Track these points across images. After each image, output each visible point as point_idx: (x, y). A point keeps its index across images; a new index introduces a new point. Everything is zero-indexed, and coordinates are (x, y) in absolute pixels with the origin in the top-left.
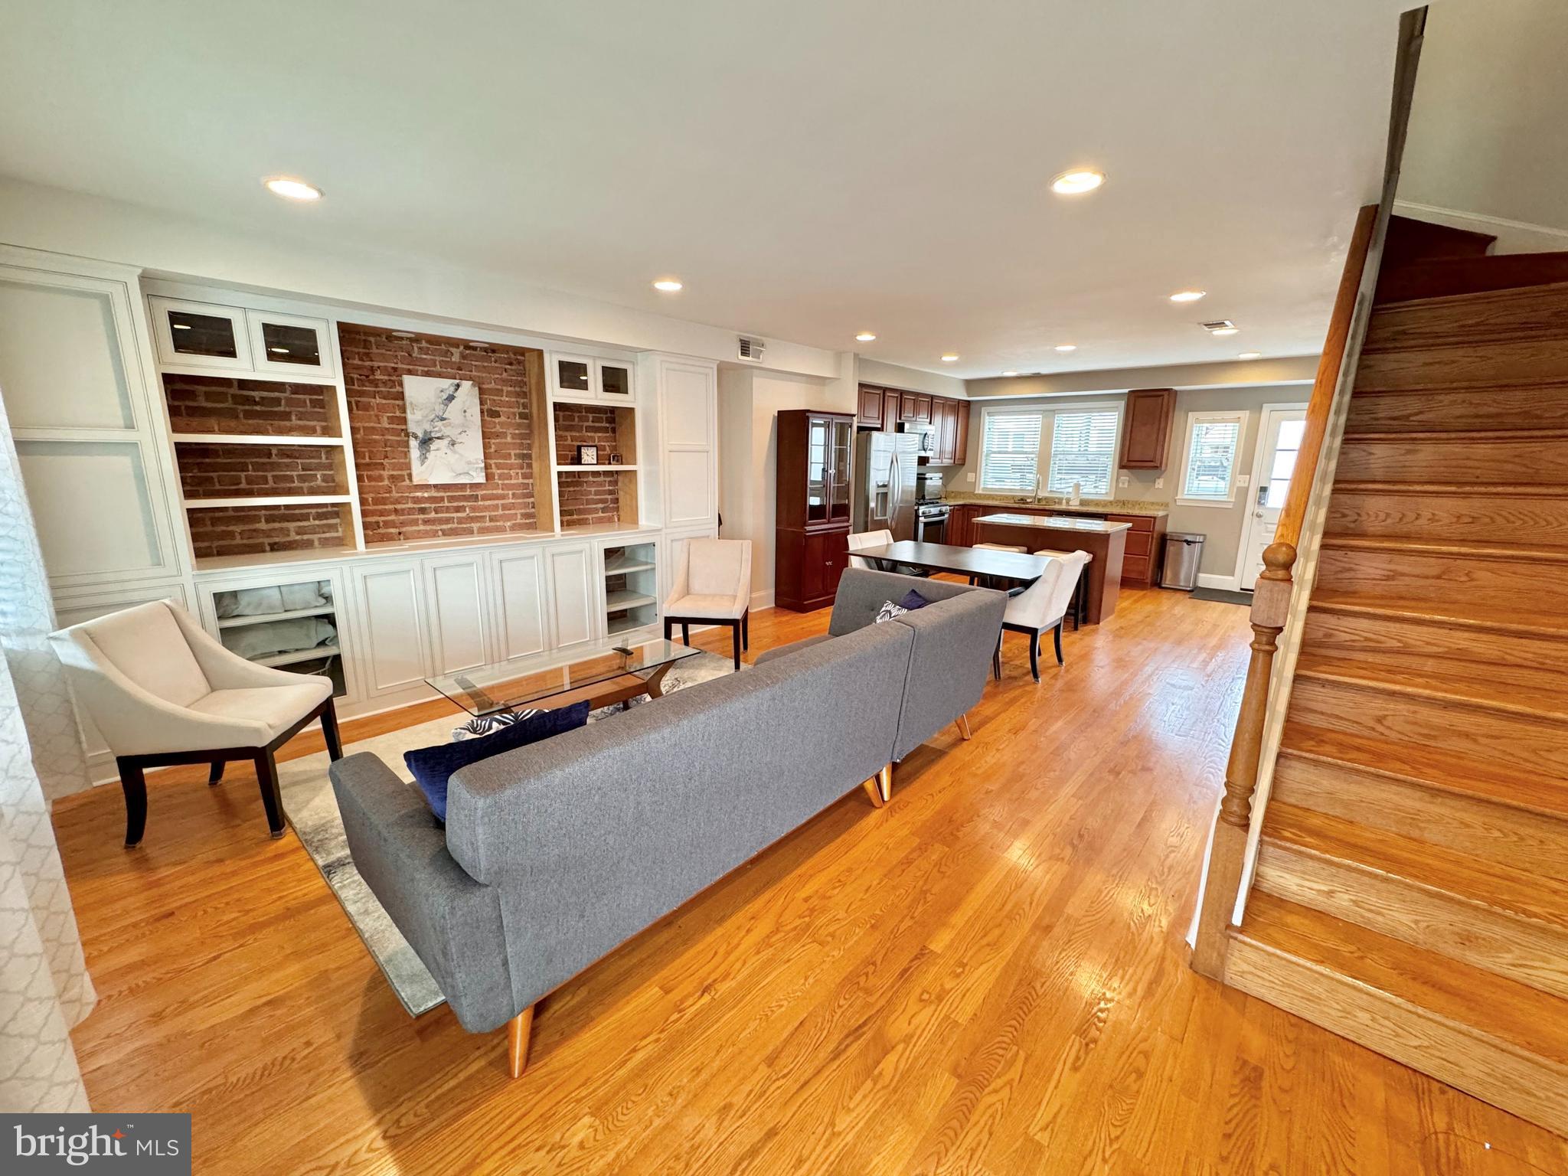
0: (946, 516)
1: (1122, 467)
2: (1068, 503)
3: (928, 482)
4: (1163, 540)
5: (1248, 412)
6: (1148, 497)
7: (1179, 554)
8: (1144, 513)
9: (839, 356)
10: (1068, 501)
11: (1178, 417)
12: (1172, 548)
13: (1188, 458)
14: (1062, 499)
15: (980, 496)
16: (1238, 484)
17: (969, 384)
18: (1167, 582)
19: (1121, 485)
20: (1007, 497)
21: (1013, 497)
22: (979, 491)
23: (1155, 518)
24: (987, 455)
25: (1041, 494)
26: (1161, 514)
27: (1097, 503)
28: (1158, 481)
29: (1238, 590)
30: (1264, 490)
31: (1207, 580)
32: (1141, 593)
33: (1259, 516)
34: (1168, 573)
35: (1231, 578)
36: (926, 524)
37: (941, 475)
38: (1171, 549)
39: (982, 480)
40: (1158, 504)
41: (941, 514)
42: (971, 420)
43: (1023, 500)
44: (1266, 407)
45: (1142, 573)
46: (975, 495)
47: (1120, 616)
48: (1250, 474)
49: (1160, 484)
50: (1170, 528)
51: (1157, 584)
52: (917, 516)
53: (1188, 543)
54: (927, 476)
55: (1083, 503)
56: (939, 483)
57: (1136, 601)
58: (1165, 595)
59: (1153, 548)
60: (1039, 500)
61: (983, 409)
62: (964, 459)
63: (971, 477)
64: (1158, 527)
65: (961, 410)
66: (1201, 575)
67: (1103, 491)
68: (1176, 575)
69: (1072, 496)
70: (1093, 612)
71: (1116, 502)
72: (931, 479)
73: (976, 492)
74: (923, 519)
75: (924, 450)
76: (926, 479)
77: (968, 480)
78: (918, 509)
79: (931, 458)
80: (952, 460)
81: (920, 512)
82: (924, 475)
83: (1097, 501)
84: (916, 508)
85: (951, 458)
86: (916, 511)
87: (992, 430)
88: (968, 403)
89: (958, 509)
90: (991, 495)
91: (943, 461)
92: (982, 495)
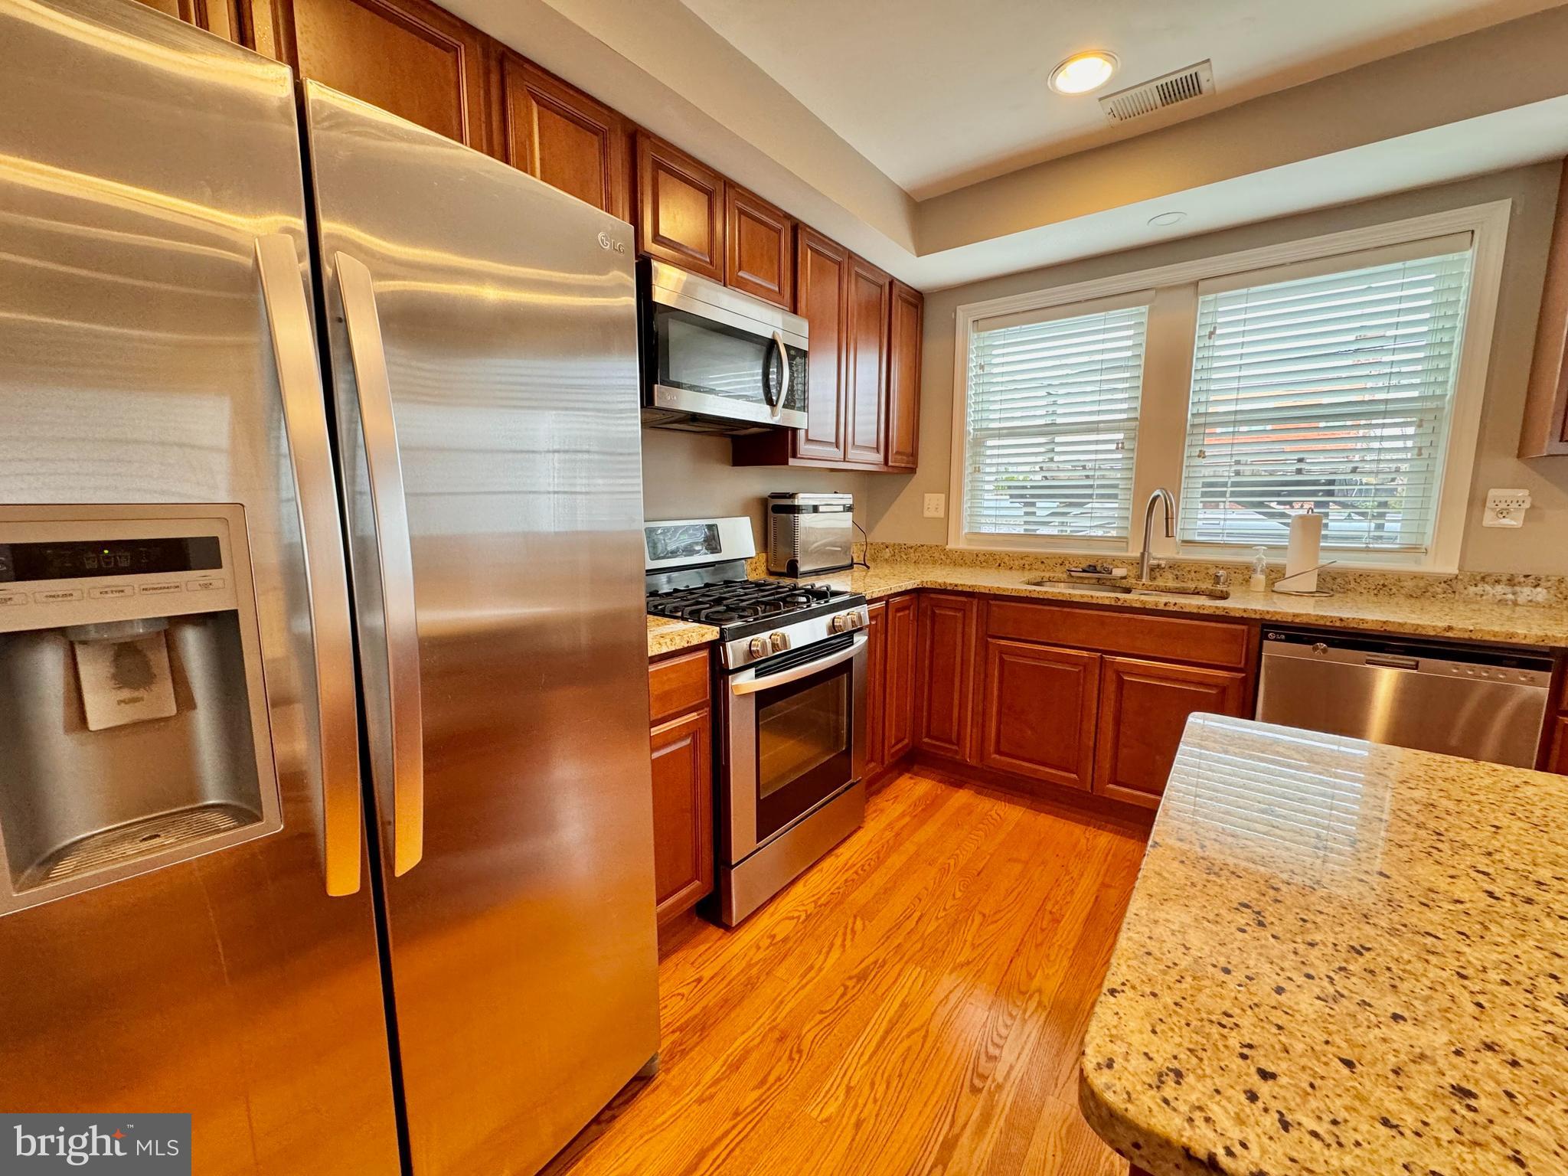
0: (860, 640)
3: (804, 520)
10: (1274, 578)
14: (1247, 571)
15: (960, 560)
20: (1042, 560)
21: (1063, 561)
22: (956, 543)
24: (979, 442)
27: (1382, 585)
36: (763, 698)
37: (848, 499)
39: (967, 512)
41: (840, 638)
42: (933, 348)
43: (1094, 572)
46: (947, 553)
52: (720, 673)
54: (802, 500)
55: (1333, 585)
56: (846, 520)
61: (961, 311)
62: (914, 455)
63: (933, 505)
71: (1474, 581)
72: (815, 509)
73: (951, 546)
74: (746, 683)
75: (770, 402)
76: (796, 509)
77: (927, 514)
78: (721, 641)
79: (801, 434)
80: (880, 457)
81: (735, 651)
82: (792, 496)
83: (1383, 575)
84: (711, 633)
85: (878, 449)
86: (714, 648)
87: (987, 369)
88: (917, 300)
89: (898, 610)
90: (993, 554)
91: (852, 453)
92: (970, 552)
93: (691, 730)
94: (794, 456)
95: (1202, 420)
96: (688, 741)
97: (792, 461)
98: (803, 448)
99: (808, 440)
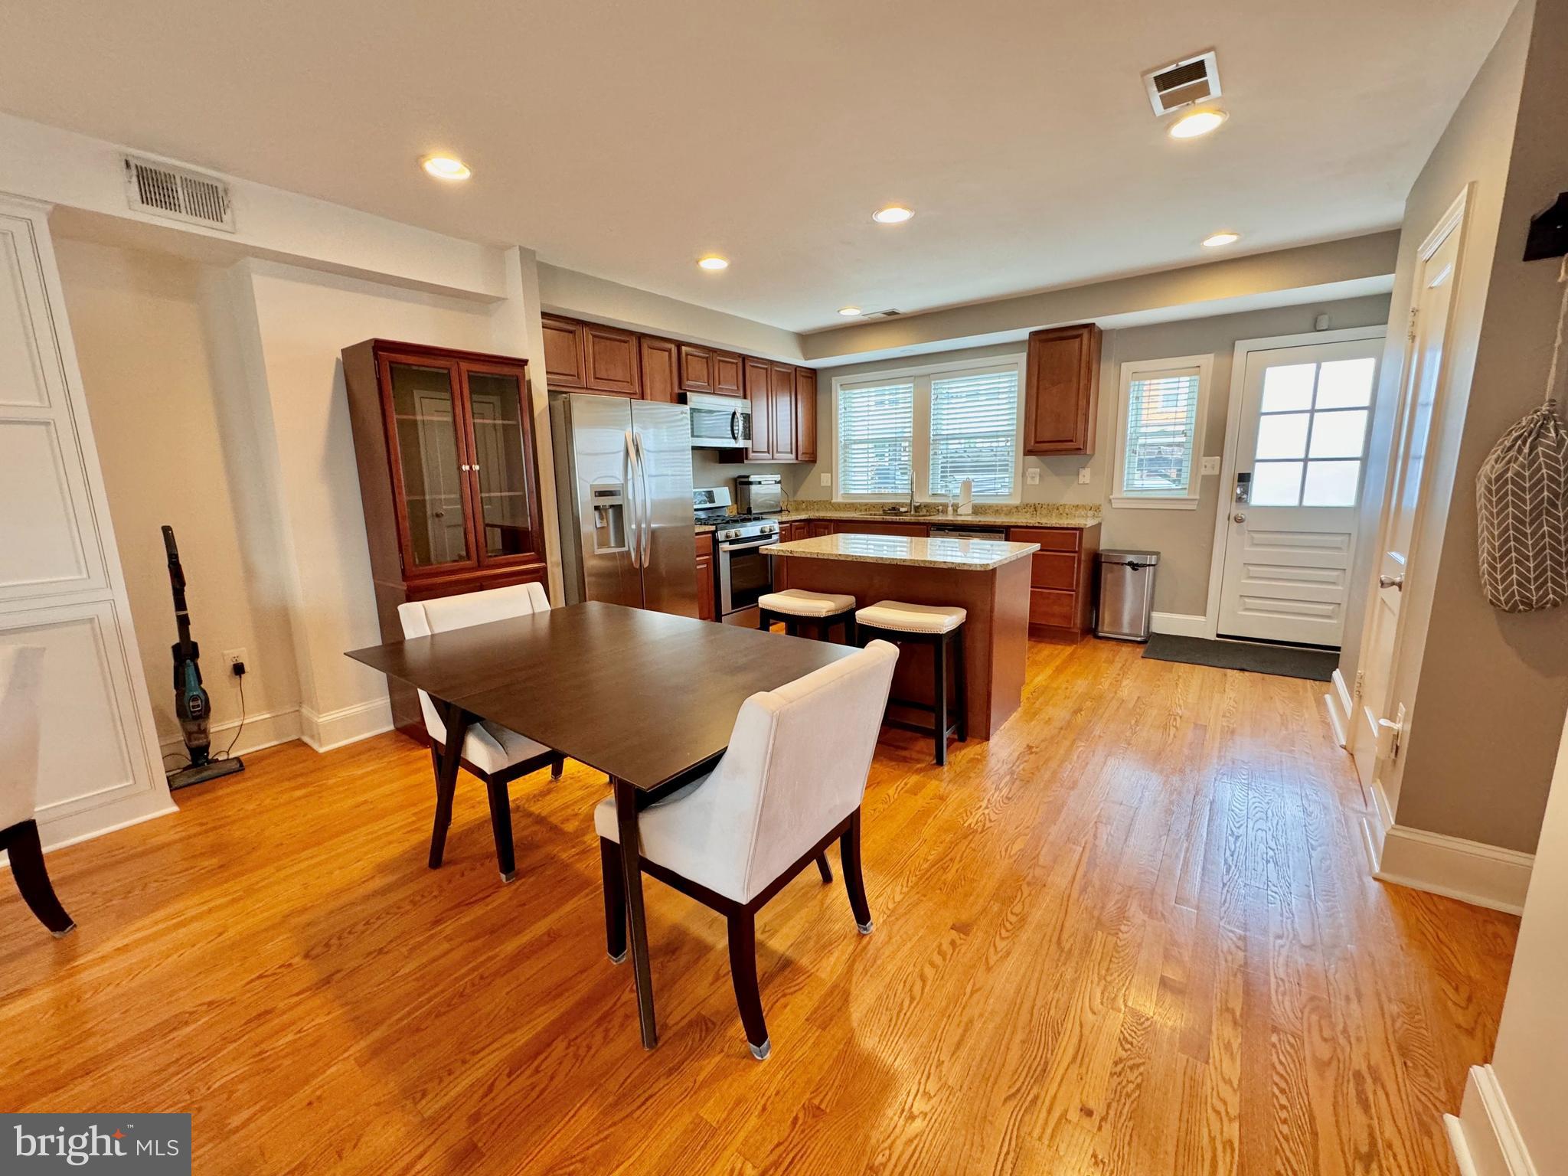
0: (774, 539)
1: (1028, 452)
2: (955, 510)
3: (754, 488)
4: (1097, 563)
5: (1211, 356)
6: (1069, 498)
7: (1120, 583)
8: (1065, 522)
9: (495, 252)
10: (956, 508)
11: (1107, 370)
12: (1109, 576)
13: (1124, 436)
14: (945, 506)
15: (839, 507)
16: (1203, 472)
17: (807, 340)
18: (1105, 629)
19: (1029, 481)
20: (874, 506)
21: (883, 505)
22: (838, 499)
23: (1081, 530)
24: (846, 447)
25: (919, 500)
26: (1090, 522)
27: (997, 510)
28: (1083, 472)
29: (1213, 637)
30: (1244, 479)
31: (1166, 623)
32: (1069, 650)
33: (1239, 520)
34: (1106, 616)
35: (1201, 619)
37: (778, 477)
38: (1107, 577)
39: (841, 483)
40: (1084, 507)
41: (765, 535)
42: (818, 398)
43: (894, 509)
44: (1241, 346)
45: (1068, 618)
46: (830, 504)
47: (1032, 715)
48: (1222, 456)
49: (1086, 476)
50: (1104, 545)
51: (1091, 631)
52: (716, 542)
53: (1135, 566)
54: (753, 478)
55: (977, 510)
56: (777, 489)
57: (1059, 670)
58: (1104, 651)
59: (1081, 575)
60: (917, 508)
61: (834, 379)
62: (813, 454)
63: (825, 479)
64: (1087, 543)
65: (801, 381)
66: (1154, 614)
67: (1006, 491)
68: (1117, 620)
69: (960, 501)
70: (974, 719)
71: (1024, 507)
72: (760, 483)
73: (834, 501)
74: (726, 547)
75: (735, 438)
76: (751, 483)
77: (823, 484)
78: (716, 531)
79: (750, 450)
80: (793, 456)
81: (721, 535)
82: (748, 477)
83: (997, 506)
84: (713, 528)
85: (791, 453)
86: (713, 533)
87: (848, 409)
88: (813, 373)
89: (797, 529)
90: (853, 504)
91: (776, 455)
92: (843, 503)
93: (706, 562)
94: (747, 459)
95: (938, 437)
96: (705, 566)
97: (745, 461)
98: (751, 455)
99: (753, 452)
